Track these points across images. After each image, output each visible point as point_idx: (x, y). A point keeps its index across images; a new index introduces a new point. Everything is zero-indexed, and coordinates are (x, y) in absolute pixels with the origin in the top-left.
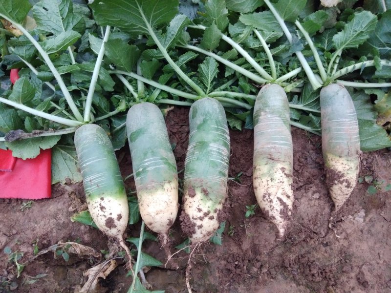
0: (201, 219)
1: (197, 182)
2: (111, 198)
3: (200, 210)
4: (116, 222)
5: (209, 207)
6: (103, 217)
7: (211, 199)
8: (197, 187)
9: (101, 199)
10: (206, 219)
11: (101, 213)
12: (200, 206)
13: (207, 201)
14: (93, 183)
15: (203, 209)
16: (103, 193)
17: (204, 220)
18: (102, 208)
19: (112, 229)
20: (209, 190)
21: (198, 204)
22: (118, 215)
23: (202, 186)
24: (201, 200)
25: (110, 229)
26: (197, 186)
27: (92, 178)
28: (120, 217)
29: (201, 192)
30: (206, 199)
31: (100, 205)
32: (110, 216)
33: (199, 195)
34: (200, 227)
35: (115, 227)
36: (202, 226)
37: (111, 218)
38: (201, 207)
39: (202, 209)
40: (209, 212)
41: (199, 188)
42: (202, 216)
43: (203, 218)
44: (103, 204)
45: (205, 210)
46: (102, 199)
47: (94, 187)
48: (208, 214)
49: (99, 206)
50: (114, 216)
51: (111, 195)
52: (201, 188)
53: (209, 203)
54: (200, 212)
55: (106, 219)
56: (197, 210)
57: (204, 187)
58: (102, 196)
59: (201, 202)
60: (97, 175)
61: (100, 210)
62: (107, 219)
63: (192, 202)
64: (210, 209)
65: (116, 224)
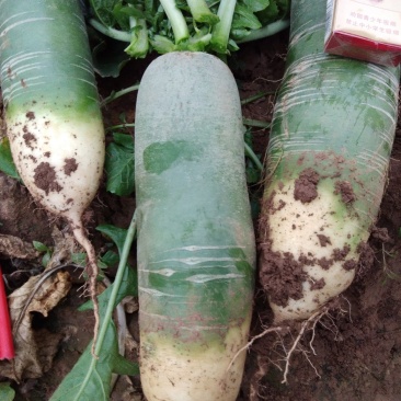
0: (325, 264)
1: (325, 163)
2: (52, 117)
3: (324, 241)
4: (61, 177)
5: (349, 237)
6: (31, 161)
7: (357, 215)
8: (324, 178)
9: (28, 116)
10: (337, 267)
11: (27, 151)
12: (326, 229)
13: (348, 219)
14: (13, 77)
15: (333, 238)
16: (34, 102)
17: (331, 269)
18: (29, 138)
19: (51, 193)
20: (356, 190)
21: (322, 223)
22: (66, 161)
23: (338, 175)
24: (332, 213)
25: (47, 193)
26: (322, 173)
27: (12, 62)
28: (71, 166)
29: (336, 193)
30: (345, 214)
31: (25, 129)
32: (45, 160)
33: (326, 199)
34: (319, 285)
35: (59, 188)
36: (324, 284)
37: (48, 165)
38: (327, 233)
39: (331, 240)
40: (347, 249)
41: (328, 179)
42: (328, 257)
43: (331, 262)
44: (31, 130)
45: (338, 243)
46: (30, 116)
47: (15, 85)
48: (344, 256)
49: (22, 133)
50: (57, 162)
51: (54, 108)
52: (335, 180)
53: (351, 226)
54: (323, 245)
55: (35, 166)
56: (316, 239)
57: (345, 178)
58: (32, 110)
59: (330, 219)
60: (25, 57)
61: (24, 144)
62: (39, 168)
63: (304, 217)
64: (350, 242)
65: (60, 182)
